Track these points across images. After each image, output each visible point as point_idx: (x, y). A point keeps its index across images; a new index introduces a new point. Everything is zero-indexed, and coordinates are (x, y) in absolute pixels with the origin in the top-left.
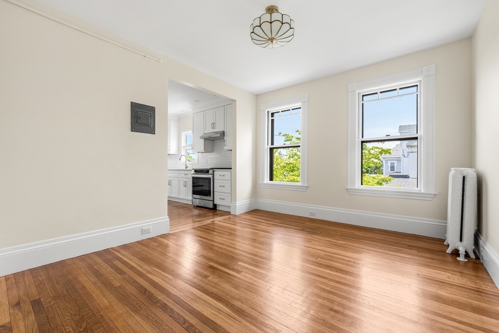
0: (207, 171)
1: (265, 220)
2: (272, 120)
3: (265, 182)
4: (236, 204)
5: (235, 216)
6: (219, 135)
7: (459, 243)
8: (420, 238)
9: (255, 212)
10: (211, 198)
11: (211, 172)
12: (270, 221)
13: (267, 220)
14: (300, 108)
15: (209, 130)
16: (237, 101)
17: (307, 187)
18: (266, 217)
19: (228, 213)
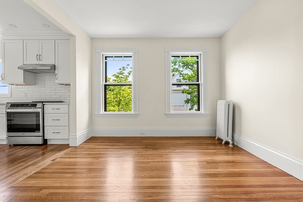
0: (34, 105)
1: (110, 146)
2: (106, 62)
3: (101, 113)
4: (76, 136)
5: (75, 147)
6: (49, 68)
7: (227, 138)
8: (204, 138)
9: (92, 140)
10: (41, 134)
11: (39, 105)
12: (115, 146)
13: (112, 146)
14: (131, 57)
15: (32, 61)
16: (77, 39)
17: (138, 114)
18: (108, 142)
19: (67, 146)
